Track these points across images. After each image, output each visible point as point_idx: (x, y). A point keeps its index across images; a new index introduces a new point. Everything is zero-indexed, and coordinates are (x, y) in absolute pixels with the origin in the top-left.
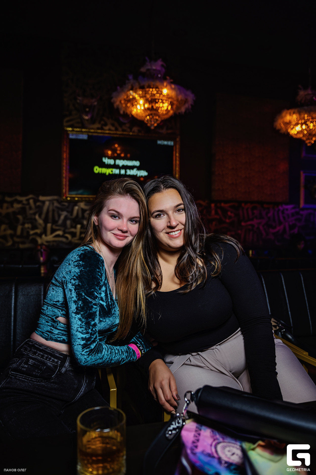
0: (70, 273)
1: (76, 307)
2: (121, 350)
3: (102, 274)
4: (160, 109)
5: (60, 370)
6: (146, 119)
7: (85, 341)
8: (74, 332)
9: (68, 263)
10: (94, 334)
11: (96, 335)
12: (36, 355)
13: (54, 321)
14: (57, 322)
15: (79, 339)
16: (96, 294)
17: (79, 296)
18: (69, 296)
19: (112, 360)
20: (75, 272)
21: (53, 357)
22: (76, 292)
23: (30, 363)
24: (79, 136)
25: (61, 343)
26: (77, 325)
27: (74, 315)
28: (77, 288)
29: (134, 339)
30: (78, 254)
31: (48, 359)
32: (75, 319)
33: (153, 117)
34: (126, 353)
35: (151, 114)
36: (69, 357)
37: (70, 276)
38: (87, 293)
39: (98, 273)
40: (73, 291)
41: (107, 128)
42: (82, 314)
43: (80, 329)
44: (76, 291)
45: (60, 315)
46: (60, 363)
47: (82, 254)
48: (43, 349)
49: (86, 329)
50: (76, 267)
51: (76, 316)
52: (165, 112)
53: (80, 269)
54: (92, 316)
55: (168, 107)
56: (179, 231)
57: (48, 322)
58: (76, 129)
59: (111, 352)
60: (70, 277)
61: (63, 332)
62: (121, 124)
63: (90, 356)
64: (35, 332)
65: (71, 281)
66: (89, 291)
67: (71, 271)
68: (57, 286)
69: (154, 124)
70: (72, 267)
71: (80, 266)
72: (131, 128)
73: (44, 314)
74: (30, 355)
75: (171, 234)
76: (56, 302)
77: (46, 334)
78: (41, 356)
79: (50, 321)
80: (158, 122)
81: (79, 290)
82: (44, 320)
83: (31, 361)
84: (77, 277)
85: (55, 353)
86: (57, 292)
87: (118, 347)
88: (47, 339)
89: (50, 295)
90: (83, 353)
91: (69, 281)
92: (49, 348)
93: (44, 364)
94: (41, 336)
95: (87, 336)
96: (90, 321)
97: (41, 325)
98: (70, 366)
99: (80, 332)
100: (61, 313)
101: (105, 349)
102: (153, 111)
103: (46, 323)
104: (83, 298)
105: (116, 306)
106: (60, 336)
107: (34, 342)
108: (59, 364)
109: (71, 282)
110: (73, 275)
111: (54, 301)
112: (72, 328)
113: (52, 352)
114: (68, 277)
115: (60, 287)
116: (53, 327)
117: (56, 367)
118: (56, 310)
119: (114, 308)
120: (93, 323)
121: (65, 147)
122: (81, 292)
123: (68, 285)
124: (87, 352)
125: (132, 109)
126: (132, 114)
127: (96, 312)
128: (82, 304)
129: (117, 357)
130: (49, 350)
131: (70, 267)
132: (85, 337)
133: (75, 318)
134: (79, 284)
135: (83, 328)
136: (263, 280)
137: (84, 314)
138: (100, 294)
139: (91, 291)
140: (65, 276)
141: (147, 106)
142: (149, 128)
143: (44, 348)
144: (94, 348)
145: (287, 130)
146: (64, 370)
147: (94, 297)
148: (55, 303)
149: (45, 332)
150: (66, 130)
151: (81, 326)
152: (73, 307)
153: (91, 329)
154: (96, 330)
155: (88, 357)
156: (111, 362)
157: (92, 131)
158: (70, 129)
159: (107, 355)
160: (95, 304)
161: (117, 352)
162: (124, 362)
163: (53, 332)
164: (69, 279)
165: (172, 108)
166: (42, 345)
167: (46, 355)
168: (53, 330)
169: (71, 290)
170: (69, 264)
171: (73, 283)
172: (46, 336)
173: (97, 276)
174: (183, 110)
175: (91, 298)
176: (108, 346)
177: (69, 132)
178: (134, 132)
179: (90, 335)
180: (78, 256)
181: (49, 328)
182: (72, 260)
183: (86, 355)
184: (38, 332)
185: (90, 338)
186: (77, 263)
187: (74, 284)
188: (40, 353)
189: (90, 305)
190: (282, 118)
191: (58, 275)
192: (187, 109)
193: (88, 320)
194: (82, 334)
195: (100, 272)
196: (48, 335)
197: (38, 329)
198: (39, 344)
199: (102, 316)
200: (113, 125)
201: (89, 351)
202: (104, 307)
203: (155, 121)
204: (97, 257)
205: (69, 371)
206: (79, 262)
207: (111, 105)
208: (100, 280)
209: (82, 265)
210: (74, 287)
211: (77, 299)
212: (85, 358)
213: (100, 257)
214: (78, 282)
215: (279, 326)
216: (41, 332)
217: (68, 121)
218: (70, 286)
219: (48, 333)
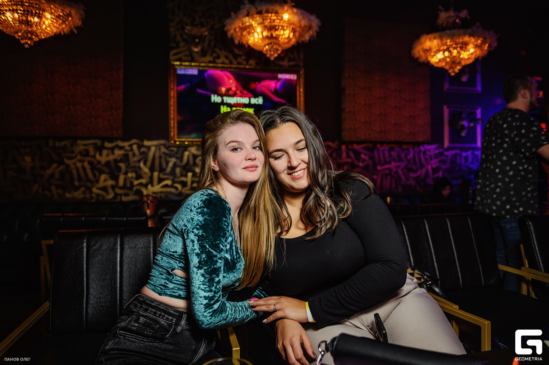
0: (193, 221)
1: (199, 261)
2: (244, 306)
3: (228, 224)
4: (281, 37)
5: (174, 329)
6: (265, 49)
7: (208, 300)
8: (195, 289)
9: (189, 209)
10: (218, 292)
11: (220, 294)
12: (147, 312)
13: (170, 274)
14: (173, 274)
15: (201, 297)
16: (221, 246)
17: (202, 248)
18: (190, 248)
19: (236, 319)
20: (198, 220)
21: (167, 314)
22: (199, 244)
23: (141, 321)
24: (188, 71)
25: (177, 298)
26: (199, 281)
27: (195, 270)
28: (200, 238)
29: (257, 292)
30: (201, 199)
31: (161, 317)
32: (197, 275)
33: (273, 47)
34: (250, 309)
35: (271, 43)
36: (186, 315)
37: (192, 224)
38: (211, 246)
39: (225, 222)
40: (196, 242)
41: (219, 61)
42: (206, 269)
43: (202, 287)
44: (199, 242)
45: (177, 267)
46: (175, 321)
47: (206, 199)
48: (155, 306)
49: (209, 287)
50: (199, 214)
51: (198, 270)
52: (286, 41)
53: (204, 217)
54: (216, 271)
55: (289, 34)
56: (303, 170)
57: (162, 275)
58: (184, 63)
59: (235, 310)
60: (192, 226)
61: (179, 286)
62: (236, 57)
63: (213, 317)
64: (146, 286)
65: (193, 230)
66: (214, 243)
67: (193, 219)
68: (175, 234)
69: (274, 54)
70: (194, 214)
71: (205, 213)
72: (247, 61)
73: (158, 265)
74: (141, 312)
75: (294, 174)
76: (173, 252)
77: (159, 289)
78: (153, 313)
79: (165, 273)
80: (279, 52)
81: (203, 241)
82: (157, 272)
83: (142, 319)
84: (200, 226)
85: (169, 310)
86: (174, 241)
87: (240, 303)
88: (160, 294)
89: (167, 244)
90: (205, 314)
91: (191, 230)
92: (162, 304)
93: (157, 322)
94: (153, 290)
95: (211, 294)
96: (214, 277)
97: (155, 278)
98: (186, 324)
99: (202, 290)
100: (178, 265)
101: (229, 308)
102: (272, 39)
103: (160, 275)
104: (208, 251)
105: (241, 260)
106: (175, 291)
107: (145, 297)
108: (173, 322)
109: (193, 232)
110: (196, 224)
111: (171, 252)
112: (193, 284)
113: (165, 308)
114: (189, 226)
115: (179, 236)
116: (168, 281)
117: (170, 325)
118: (172, 262)
119: (240, 262)
120: (217, 279)
121: (172, 84)
122: (205, 244)
123: (189, 235)
124: (210, 312)
125: (249, 37)
126: (249, 44)
127: (220, 268)
128: (205, 257)
129: (241, 315)
130: (162, 307)
131: (192, 214)
132: (208, 295)
133: (197, 273)
134: (202, 235)
135: (206, 285)
136: (404, 227)
137: (208, 269)
138: (226, 246)
139: (216, 243)
140: (186, 224)
141: (265, 34)
142: (268, 59)
143: (156, 304)
144: (217, 309)
145: (427, 58)
146: (179, 329)
147: (219, 250)
148: (171, 253)
149: (158, 286)
150: (173, 64)
151: (204, 283)
152: (195, 261)
153: (215, 286)
154: (220, 288)
155: (210, 319)
156: (235, 321)
157: (203, 64)
158: (178, 63)
159: (231, 314)
160: (220, 259)
161: (240, 309)
162: (248, 320)
163: (167, 287)
164: (191, 228)
165: (294, 35)
166: (154, 301)
167: (159, 312)
168: (167, 284)
169: (193, 241)
170: (191, 210)
171: (195, 233)
172: (159, 291)
173: (223, 226)
174: (307, 37)
175: (216, 251)
176: (231, 303)
177: (176, 67)
178: (251, 65)
179: (214, 293)
180: (201, 202)
181: (163, 281)
182: (194, 206)
183: (208, 317)
184: (150, 285)
185: (214, 296)
186: (201, 210)
187: (197, 234)
188: (152, 310)
189: (215, 259)
190: (421, 44)
191: (177, 222)
192: (311, 37)
193: (212, 276)
194: (205, 292)
195: (227, 222)
196: (162, 289)
197: (149, 281)
198: (151, 299)
199: (225, 272)
200: (227, 57)
201: (213, 311)
202: (228, 261)
203: (275, 50)
204: (223, 204)
205: (186, 330)
206: (203, 209)
207: (224, 34)
208: (227, 230)
209: (207, 212)
210: (197, 237)
211: (200, 252)
212: (207, 320)
213: (227, 204)
214: (202, 232)
215: (424, 278)
216: (153, 285)
217: (174, 55)
218: (192, 236)
219: (162, 287)
